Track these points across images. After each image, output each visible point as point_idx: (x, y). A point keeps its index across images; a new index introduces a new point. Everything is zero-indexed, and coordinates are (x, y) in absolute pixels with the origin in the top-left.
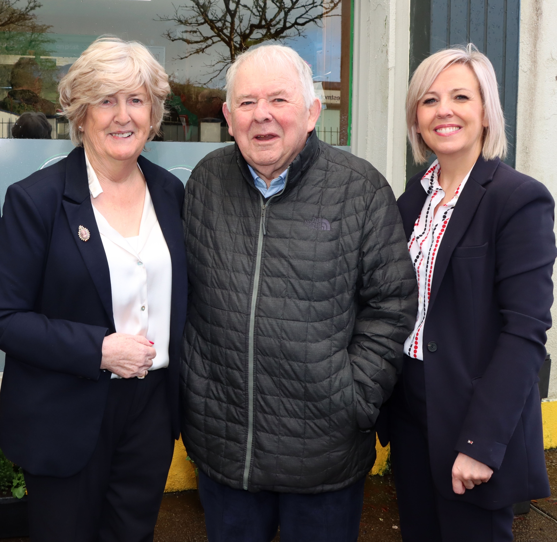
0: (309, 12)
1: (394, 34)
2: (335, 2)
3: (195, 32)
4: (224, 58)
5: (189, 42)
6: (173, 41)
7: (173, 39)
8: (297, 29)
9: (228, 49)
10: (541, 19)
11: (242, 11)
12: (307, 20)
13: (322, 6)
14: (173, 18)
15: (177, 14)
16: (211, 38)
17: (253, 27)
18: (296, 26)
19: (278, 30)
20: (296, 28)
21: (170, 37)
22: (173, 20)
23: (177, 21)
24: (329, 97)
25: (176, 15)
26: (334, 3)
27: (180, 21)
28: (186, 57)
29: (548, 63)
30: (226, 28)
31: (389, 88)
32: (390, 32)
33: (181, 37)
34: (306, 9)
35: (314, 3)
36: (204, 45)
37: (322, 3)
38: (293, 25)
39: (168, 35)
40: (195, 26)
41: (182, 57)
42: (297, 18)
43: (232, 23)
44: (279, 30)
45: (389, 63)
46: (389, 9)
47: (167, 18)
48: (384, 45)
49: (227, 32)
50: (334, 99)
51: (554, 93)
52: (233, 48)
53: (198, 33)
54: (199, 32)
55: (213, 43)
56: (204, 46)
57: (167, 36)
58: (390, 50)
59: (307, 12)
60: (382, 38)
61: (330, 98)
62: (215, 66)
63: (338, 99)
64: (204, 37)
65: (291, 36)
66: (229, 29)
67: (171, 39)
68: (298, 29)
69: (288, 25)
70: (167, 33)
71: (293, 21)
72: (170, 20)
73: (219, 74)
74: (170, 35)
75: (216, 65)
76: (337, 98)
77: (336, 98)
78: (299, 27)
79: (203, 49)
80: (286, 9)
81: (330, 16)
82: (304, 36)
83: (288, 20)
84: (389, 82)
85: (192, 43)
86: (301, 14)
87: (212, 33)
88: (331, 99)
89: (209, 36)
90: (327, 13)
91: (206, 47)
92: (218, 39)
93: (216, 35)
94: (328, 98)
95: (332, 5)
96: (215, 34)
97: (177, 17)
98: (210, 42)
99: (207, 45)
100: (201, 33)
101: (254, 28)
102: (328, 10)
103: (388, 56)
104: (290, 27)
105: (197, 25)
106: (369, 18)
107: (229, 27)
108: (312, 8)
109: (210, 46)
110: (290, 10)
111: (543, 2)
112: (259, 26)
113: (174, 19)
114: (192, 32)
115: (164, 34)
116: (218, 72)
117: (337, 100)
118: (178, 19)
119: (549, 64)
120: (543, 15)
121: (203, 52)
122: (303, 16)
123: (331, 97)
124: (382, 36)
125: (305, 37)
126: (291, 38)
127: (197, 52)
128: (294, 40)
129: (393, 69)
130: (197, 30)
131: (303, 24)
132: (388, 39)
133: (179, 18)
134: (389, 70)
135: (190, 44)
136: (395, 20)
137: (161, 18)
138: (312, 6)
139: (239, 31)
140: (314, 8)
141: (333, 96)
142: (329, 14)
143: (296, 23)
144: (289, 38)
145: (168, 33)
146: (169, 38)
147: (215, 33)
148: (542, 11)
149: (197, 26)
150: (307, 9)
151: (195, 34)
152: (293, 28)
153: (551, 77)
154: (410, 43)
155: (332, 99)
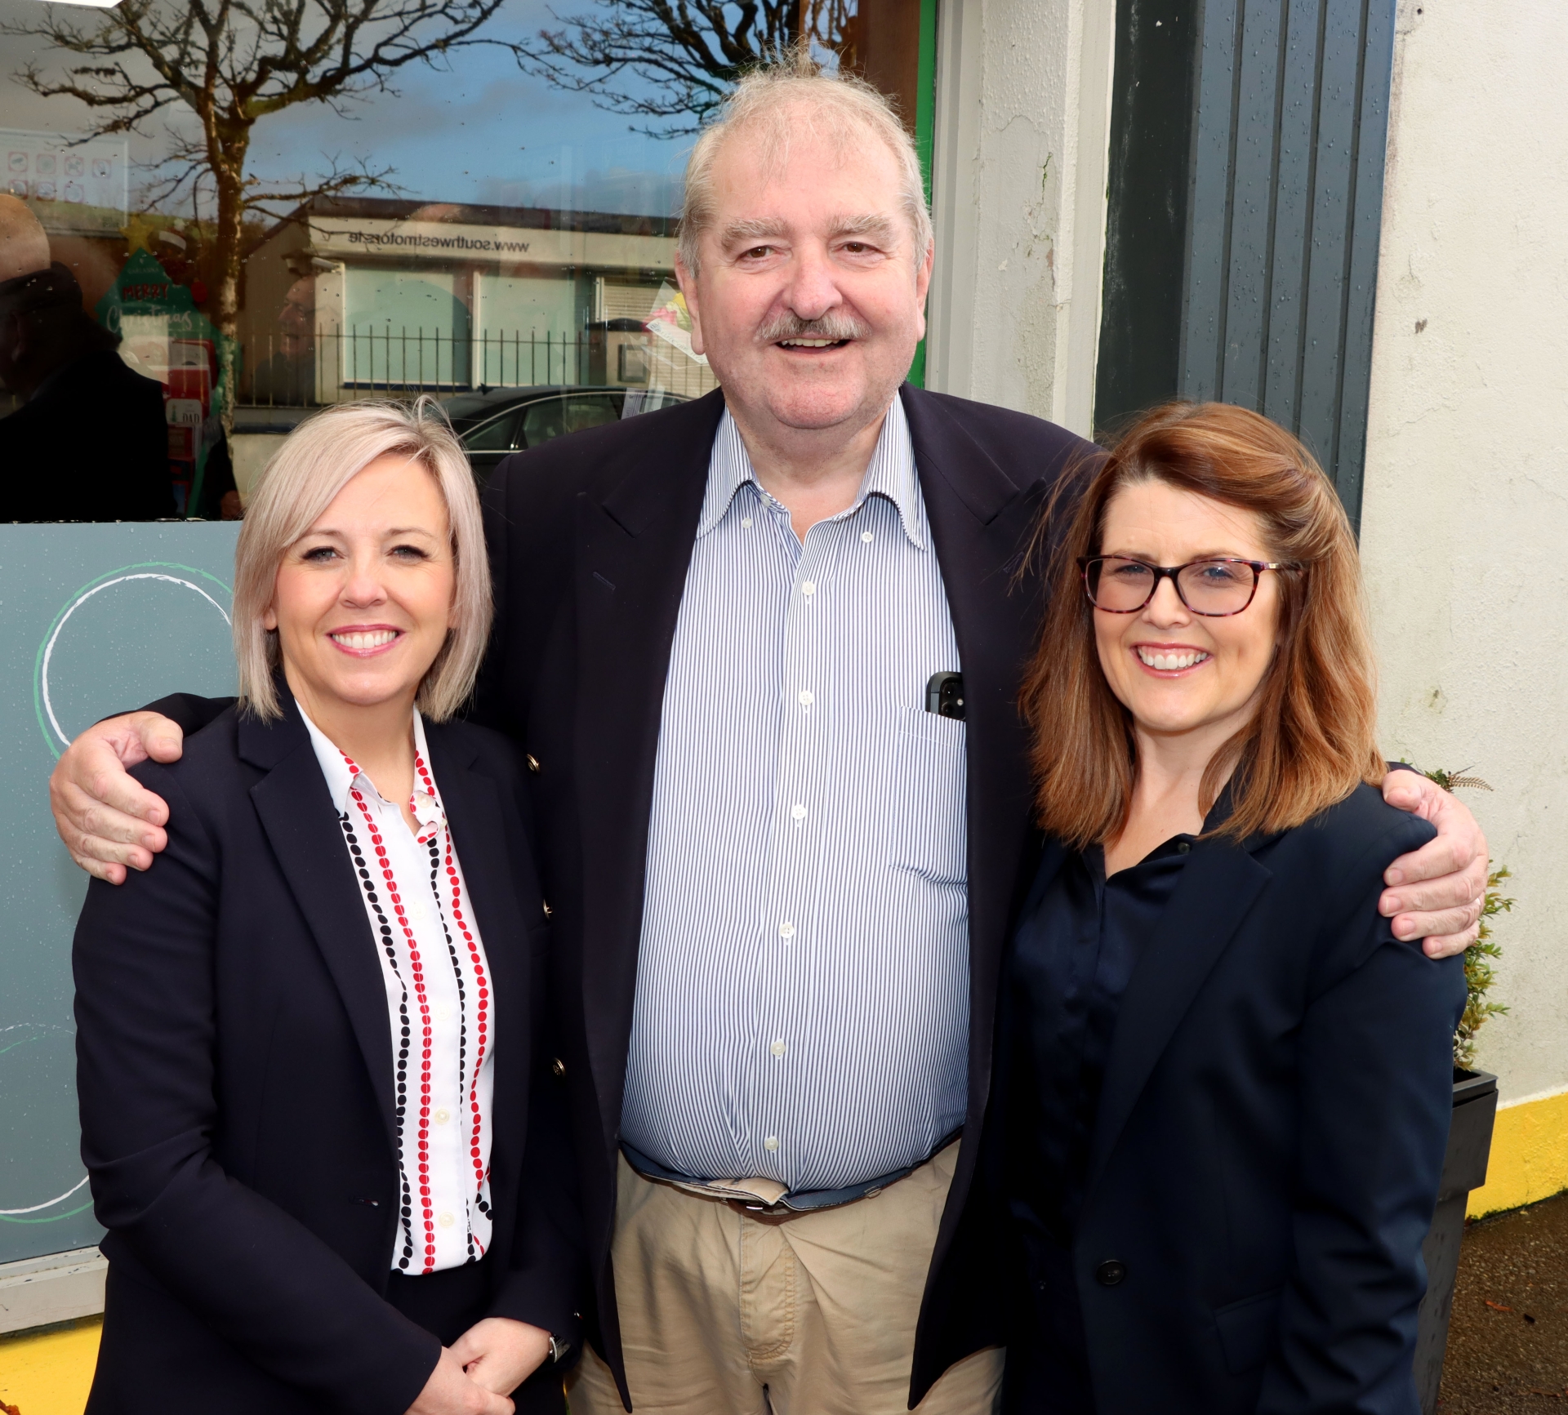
0: (411, 28)
1: (1073, 207)
2: (485, 7)
3: (110, 72)
4: (186, 146)
5: (91, 100)
6: (45, 94)
7: (47, 91)
8: (377, 73)
9: (199, 120)
10: (1393, 169)
11: (236, 20)
12: (408, 51)
13: (447, 15)
14: (39, 28)
15: (50, 17)
16: (150, 91)
17: (267, 65)
18: (375, 66)
19: (329, 74)
20: (374, 71)
21: (36, 84)
22: (39, 35)
23: (52, 39)
24: (410, 238)
25: (47, 20)
26: (482, 8)
27: (60, 37)
28: (85, 141)
29: (1401, 287)
30: (195, 63)
31: (1057, 360)
32: (1063, 200)
33: (68, 84)
34: (402, 21)
35: (423, 7)
36: (131, 109)
37: (446, 6)
38: (368, 64)
39: (31, 77)
40: (102, 53)
41: (72, 141)
42: (379, 46)
43: (212, 52)
44: (332, 76)
45: (1058, 289)
46: (1062, 135)
47: (21, 27)
48: (1036, 236)
49: (196, 76)
50: (424, 244)
51: (1410, 367)
52: (213, 120)
53: (119, 78)
54: (122, 72)
55: (157, 104)
56: (131, 114)
57: (25, 79)
58: (1060, 254)
59: (406, 28)
60: (1030, 214)
61: (413, 240)
62: (162, 167)
63: (435, 244)
64: (133, 88)
65: (356, 91)
66: (202, 69)
67: (41, 89)
68: (380, 72)
69: (354, 62)
70: (27, 73)
71: (368, 54)
72: (30, 33)
73: (174, 190)
74: (36, 79)
75: (165, 164)
76: (432, 241)
77: (430, 243)
78: (383, 69)
79: (131, 120)
80: (351, 20)
81: (468, 43)
82: (393, 92)
83: (353, 49)
84: (1057, 342)
85: (101, 103)
86: (390, 36)
87: (157, 78)
88: (415, 244)
89: (147, 84)
90: (462, 33)
91: (138, 115)
92: (172, 93)
93: (168, 82)
94: (408, 240)
95: (476, 13)
96: (163, 81)
97: (52, 27)
98: (146, 101)
99: (140, 109)
100: (126, 77)
101: (269, 68)
102: (464, 27)
103: (1054, 268)
104: (360, 69)
105: (107, 50)
106: (979, 150)
107: (203, 63)
108: (420, 18)
109: (147, 112)
110: (359, 20)
111: (1400, 124)
112: (282, 64)
113: (40, 31)
114: (102, 74)
115: (16, 74)
116: (172, 184)
117: (433, 245)
118: (52, 32)
119: (1405, 290)
120: (1399, 159)
121: (128, 129)
122: (397, 41)
123: (415, 239)
124: (1027, 210)
125: (397, 93)
126: (358, 95)
127: (115, 126)
128: (363, 100)
129: (1067, 307)
130: (117, 68)
131: (396, 63)
132: (1054, 220)
133: (56, 29)
134: (1058, 308)
135: (96, 107)
136: (1075, 168)
137: (4, 26)
138: (419, 14)
139: (227, 74)
140: (426, 20)
141: (420, 238)
142: (467, 38)
143: (376, 59)
144: (351, 94)
145: (30, 72)
146: (33, 87)
147: (166, 77)
148: (1396, 149)
149: (105, 53)
150: (407, 22)
151: (109, 79)
152: (368, 72)
153: (1407, 323)
154: (1107, 233)
155: (420, 245)
